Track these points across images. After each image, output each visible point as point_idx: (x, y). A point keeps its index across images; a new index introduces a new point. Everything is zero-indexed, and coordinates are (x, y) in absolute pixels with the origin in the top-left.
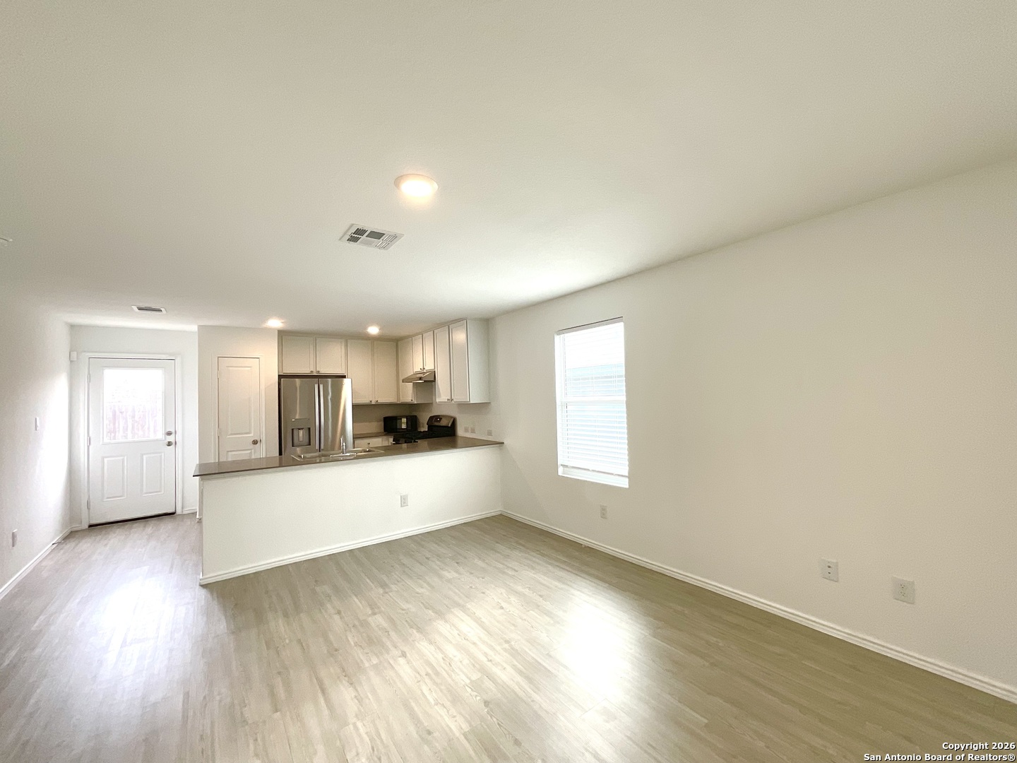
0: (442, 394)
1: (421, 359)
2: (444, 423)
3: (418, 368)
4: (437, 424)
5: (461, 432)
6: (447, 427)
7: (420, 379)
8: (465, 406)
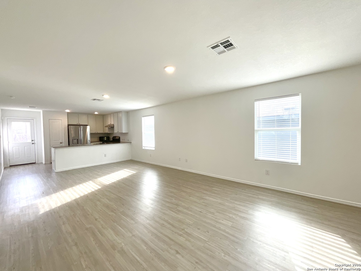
0: (116, 130)
1: (110, 121)
2: (117, 138)
3: (109, 124)
4: (115, 138)
5: (121, 140)
6: (118, 139)
7: (110, 126)
8: (122, 134)
